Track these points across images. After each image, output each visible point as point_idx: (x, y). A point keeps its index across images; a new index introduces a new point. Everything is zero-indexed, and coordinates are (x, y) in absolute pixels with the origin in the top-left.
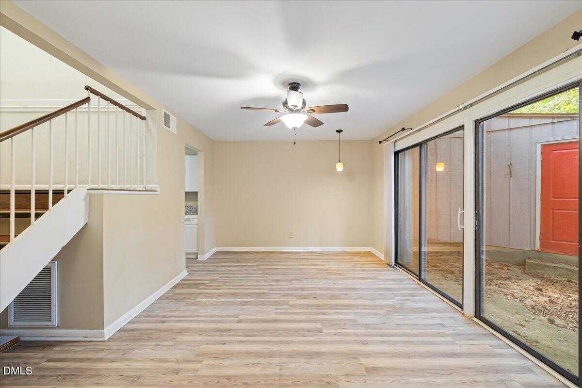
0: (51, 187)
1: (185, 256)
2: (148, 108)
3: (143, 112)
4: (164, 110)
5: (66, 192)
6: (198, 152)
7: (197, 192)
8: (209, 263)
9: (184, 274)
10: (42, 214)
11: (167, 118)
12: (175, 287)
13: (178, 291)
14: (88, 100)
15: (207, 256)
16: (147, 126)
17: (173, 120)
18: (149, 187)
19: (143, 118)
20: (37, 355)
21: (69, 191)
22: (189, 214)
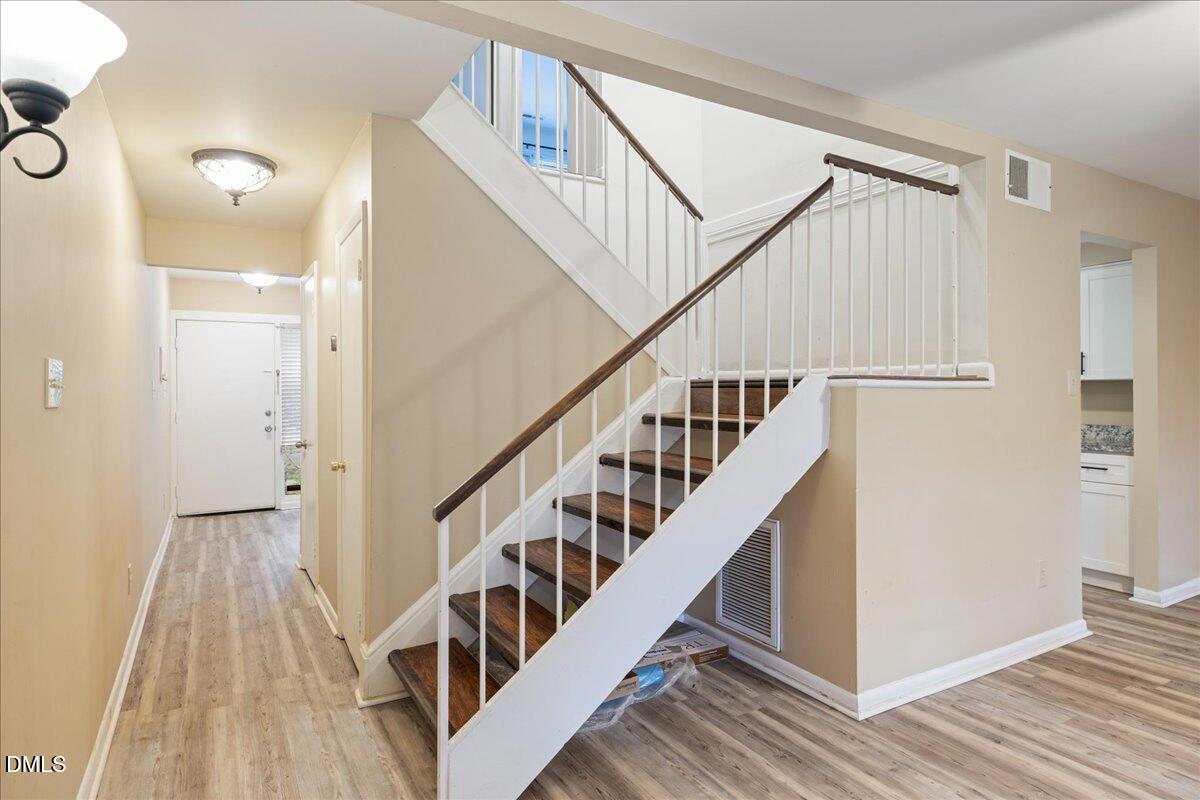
0: (768, 374)
1: (1079, 579)
2: (964, 159)
3: (951, 174)
4: (1009, 153)
5: (791, 383)
6: (1135, 253)
7: (1130, 382)
8: (1176, 620)
9: (1076, 630)
10: (756, 425)
11: (1019, 170)
12: (1043, 659)
13: (1051, 673)
14: (829, 183)
15: (1168, 597)
16: (962, 210)
17: (1039, 175)
18: (966, 368)
19: (952, 190)
20: (750, 692)
21: (797, 381)
22: (1101, 452)
